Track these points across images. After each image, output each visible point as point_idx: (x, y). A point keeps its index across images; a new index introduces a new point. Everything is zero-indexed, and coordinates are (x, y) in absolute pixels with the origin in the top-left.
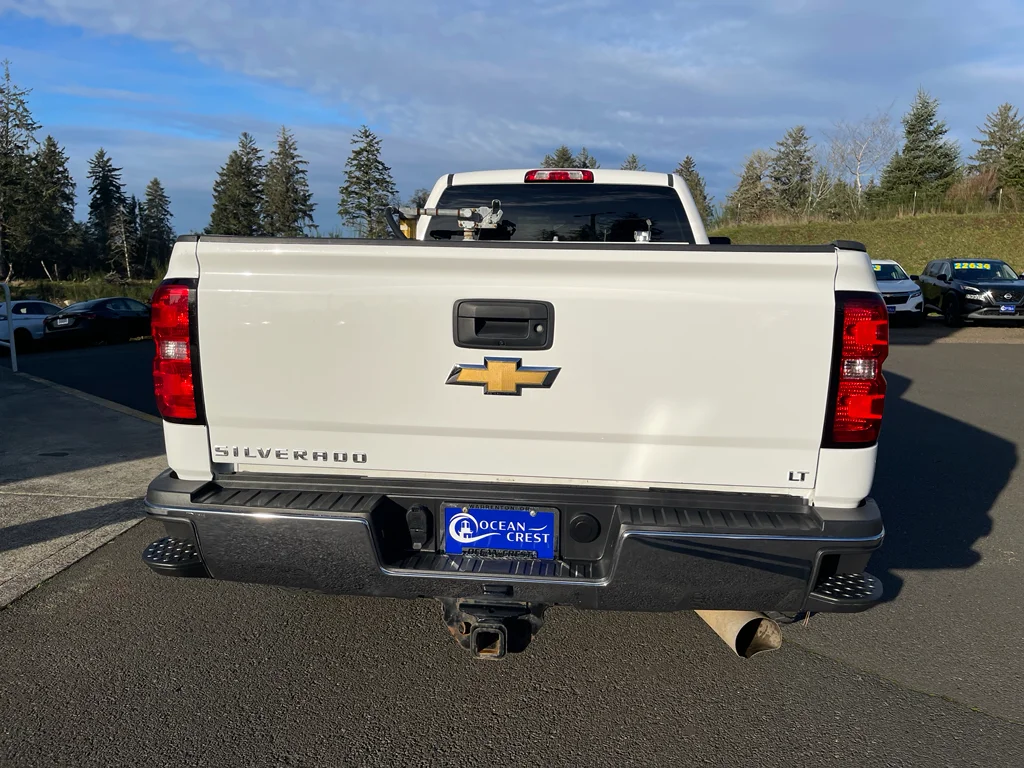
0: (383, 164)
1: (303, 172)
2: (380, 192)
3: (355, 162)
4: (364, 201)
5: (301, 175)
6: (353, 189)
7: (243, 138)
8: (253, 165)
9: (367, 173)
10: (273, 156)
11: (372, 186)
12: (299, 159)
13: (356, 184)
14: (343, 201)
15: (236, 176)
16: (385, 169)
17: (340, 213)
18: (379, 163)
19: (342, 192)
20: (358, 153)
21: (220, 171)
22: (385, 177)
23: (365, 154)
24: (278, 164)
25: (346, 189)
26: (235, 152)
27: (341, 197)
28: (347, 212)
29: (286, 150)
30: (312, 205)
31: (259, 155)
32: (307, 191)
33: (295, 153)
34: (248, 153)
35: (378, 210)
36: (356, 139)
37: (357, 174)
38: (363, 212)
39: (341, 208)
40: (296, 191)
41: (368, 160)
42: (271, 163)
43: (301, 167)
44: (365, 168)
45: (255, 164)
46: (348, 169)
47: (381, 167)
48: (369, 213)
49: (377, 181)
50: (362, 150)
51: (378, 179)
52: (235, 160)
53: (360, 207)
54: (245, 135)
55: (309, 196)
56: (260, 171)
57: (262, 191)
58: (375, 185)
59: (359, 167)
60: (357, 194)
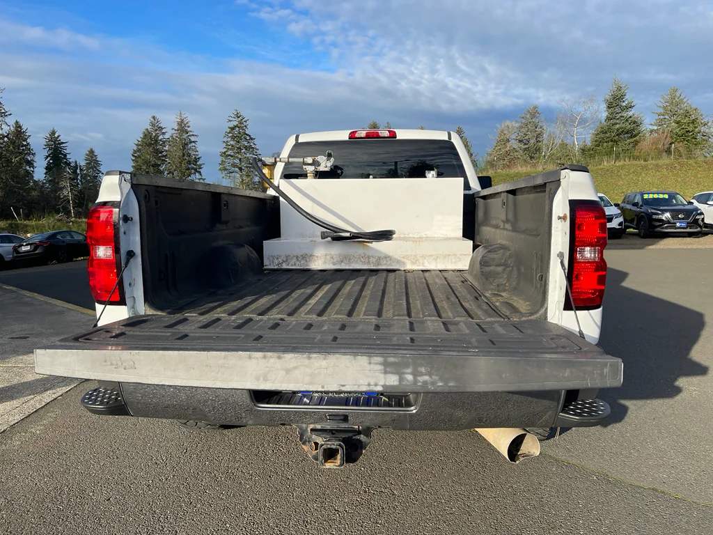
0: (249, 136)
1: (194, 142)
2: (248, 155)
3: (230, 135)
4: (237, 161)
5: (193, 144)
6: (229, 153)
7: (152, 120)
8: (160, 138)
9: (238, 142)
10: (174, 131)
11: (242, 151)
12: (191, 133)
13: (231, 149)
14: (222, 161)
15: (148, 146)
16: (251, 139)
17: (220, 169)
18: (247, 135)
19: (221, 155)
20: (233, 129)
21: (137, 142)
22: (252, 144)
23: (237, 129)
24: (177, 137)
25: (225, 153)
26: (147, 129)
27: (221, 159)
28: (225, 169)
29: (182, 127)
30: (201, 165)
31: (163, 131)
32: (198, 155)
33: (189, 129)
34: (156, 130)
35: (247, 167)
36: (231, 119)
37: (232, 143)
38: (237, 169)
39: (221, 166)
40: (189, 155)
41: (239, 133)
42: (172, 136)
43: (193, 139)
44: (237, 138)
45: (161, 137)
46: (225, 140)
47: (248, 138)
48: (241, 169)
49: (246, 148)
50: (236, 126)
51: (246, 146)
52: (147, 135)
53: (234, 165)
54: (154, 118)
55: (199, 158)
56: (164, 142)
57: (166, 155)
58: (244, 150)
59: (233, 138)
60: (232, 156)
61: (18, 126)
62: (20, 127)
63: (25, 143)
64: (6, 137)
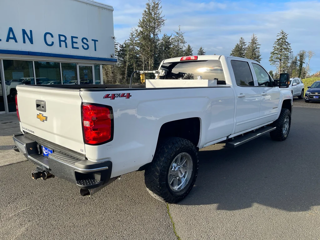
0: (288, 43)
1: (258, 48)
2: (286, 52)
3: (278, 43)
4: (279, 56)
5: (258, 49)
6: (275, 52)
7: (241, 39)
8: (243, 47)
9: (281, 46)
10: (249, 44)
11: (283, 51)
12: (257, 44)
13: (277, 50)
14: (271, 57)
15: (237, 51)
16: (289, 44)
17: (270, 61)
18: (286, 42)
19: (271, 54)
20: (279, 40)
21: (232, 50)
22: (288, 47)
23: (281, 40)
24: (250, 46)
25: (273, 52)
26: (238, 44)
27: (271, 55)
28: (272, 60)
29: (254, 42)
30: (260, 59)
31: (245, 44)
32: (259, 54)
33: (257, 42)
34: (242, 44)
35: (284, 59)
36: (278, 35)
37: (278, 47)
38: (279, 60)
39: (270, 59)
40: (255, 54)
41: (282, 42)
42: (248, 46)
43: (258, 46)
44: (280, 45)
45: (244, 47)
46: (274, 46)
47: (287, 44)
48: (280, 60)
49: (285, 49)
50: (281, 39)
51: (285, 48)
52: (237, 46)
53: (277, 58)
54: (241, 38)
55: (260, 56)
56: (245, 49)
57: (245, 55)
58: (284, 50)
59: (278, 44)
60: (277, 54)
61: (189, 47)
62: (190, 47)
63: (191, 53)
64: (184, 51)
